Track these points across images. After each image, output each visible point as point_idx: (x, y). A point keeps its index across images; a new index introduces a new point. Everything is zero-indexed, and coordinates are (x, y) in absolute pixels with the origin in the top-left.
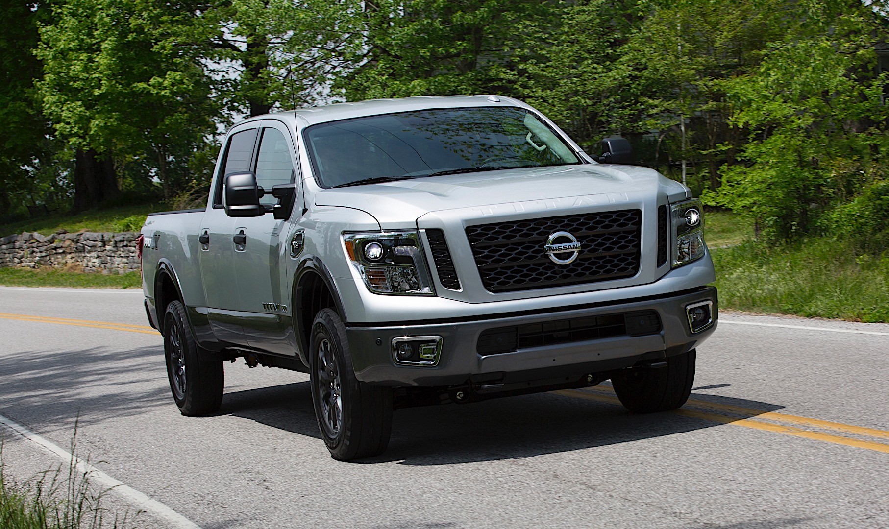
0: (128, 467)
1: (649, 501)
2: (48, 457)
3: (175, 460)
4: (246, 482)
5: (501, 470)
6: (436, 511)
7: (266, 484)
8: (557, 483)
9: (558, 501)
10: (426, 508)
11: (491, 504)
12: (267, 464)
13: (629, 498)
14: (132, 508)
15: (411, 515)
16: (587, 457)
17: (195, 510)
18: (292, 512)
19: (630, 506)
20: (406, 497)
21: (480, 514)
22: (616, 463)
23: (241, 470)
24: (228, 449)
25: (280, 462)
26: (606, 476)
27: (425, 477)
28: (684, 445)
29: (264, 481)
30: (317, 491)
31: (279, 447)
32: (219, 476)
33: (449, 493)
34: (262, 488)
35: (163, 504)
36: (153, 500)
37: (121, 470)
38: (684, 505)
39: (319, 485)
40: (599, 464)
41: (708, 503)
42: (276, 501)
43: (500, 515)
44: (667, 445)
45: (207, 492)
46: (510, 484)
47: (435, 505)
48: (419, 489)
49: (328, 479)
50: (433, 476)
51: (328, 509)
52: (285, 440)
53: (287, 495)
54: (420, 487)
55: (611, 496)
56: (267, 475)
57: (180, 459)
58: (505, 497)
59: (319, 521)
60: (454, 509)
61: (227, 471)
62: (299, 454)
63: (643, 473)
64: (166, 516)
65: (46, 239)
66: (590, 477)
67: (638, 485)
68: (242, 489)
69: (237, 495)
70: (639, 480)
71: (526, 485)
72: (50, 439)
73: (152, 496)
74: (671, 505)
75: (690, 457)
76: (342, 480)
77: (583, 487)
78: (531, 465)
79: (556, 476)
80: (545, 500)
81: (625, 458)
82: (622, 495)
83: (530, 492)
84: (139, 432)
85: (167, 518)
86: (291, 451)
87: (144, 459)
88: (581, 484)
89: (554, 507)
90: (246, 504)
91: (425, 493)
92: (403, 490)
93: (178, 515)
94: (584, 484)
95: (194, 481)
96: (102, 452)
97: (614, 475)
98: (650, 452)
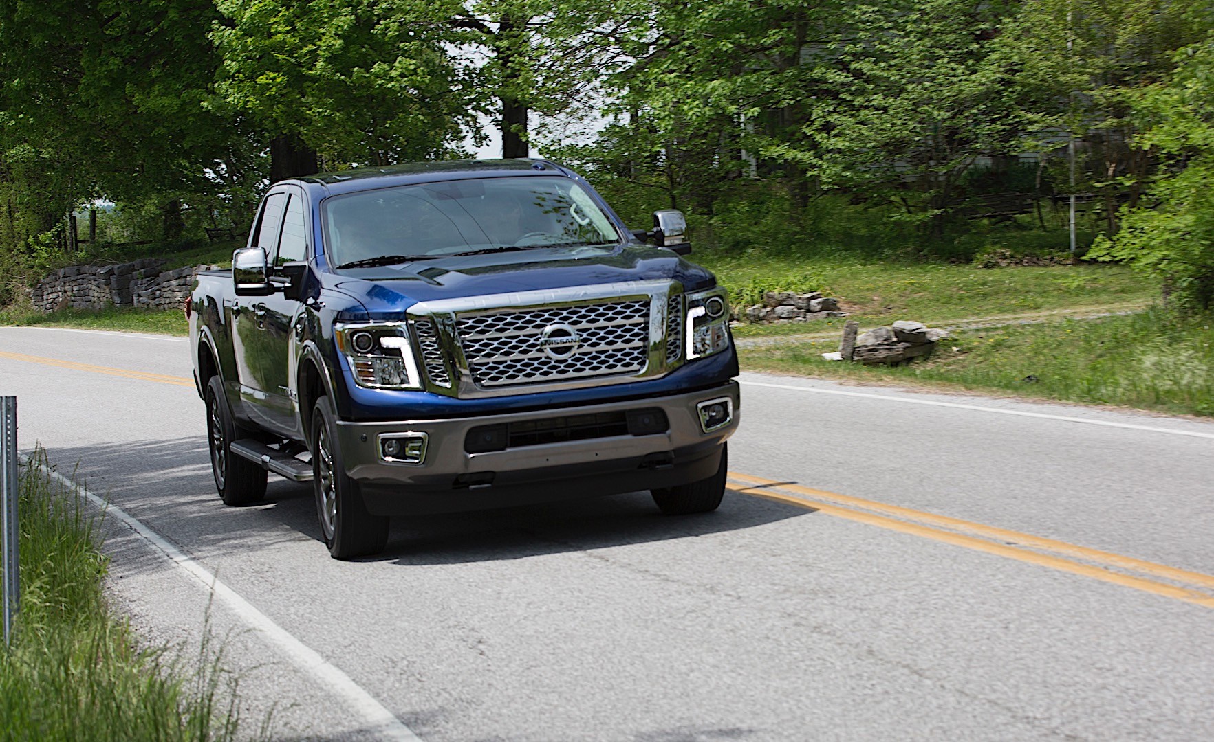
0: (301, 612)
1: (993, 697)
2: (198, 591)
3: (365, 604)
4: (455, 643)
5: (798, 639)
6: (704, 699)
7: (481, 646)
8: (871, 663)
9: (871, 692)
10: (691, 693)
11: (780, 692)
12: (487, 616)
13: (967, 692)
14: (299, 674)
15: (669, 704)
16: (915, 625)
17: (382, 682)
18: (510, 692)
19: (967, 704)
20: (667, 676)
21: (763, 706)
22: (955, 636)
23: (451, 623)
24: (436, 591)
25: (504, 614)
26: (939, 656)
27: (695, 646)
28: (1049, 612)
29: (480, 642)
30: (548, 661)
31: (505, 590)
32: (420, 632)
33: (725, 672)
34: (475, 652)
35: (340, 672)
36: (328, 665)
37: (292, 616)
38: (1041, 706)
39: (552, 651)
40: (931, 637)
41: (1074, 704)
42: (491, 674)
43: (790, 709)
44: (1024, 611)
45: (401, 655)
46: (808, 662)
47: (704, 690)
48: (685, 665)
49: (565, 642)
50: (705, 645)
51: (560, 690)
52: (514, 581)
53: (507, 666)
54: (687, 661)
55: (942, 687)
56: (484, 633)
57: (371, 602)
58: (800, 681)
59: (546, 707)
60: (729, 697)
61: (432, 624)
62: (529, 604)
63: (989, 654)
64: (343, 690)
66: (917, 655)
67: (981, 671)
68: (449, 652)
69: (440, 662)
70: (982, 664)
71: (829, 665)
72: (205, 566)
73: (328, 658)
74: (1023, 704)
75: (1054, 631)
76: (583, 645)
77: (906, 671)
78: (838, 634)
79: (871, 652)
80: (853, 689)
81: (966, 629)
82: (958, 686)
83: (833, 676)
84: (322, 560)
85: (344, 693)
86: (520, 598)
87: (324, 600)
88: (904, 666)
89: (864, 701)
90: (451, 677)
91: (692, 671)
92: (663, 665)
93: (359, 689)
94: (907, 666)
95: (386, 637)
96: (270, 587)
97: (949, 654)
98: (1001, 621)
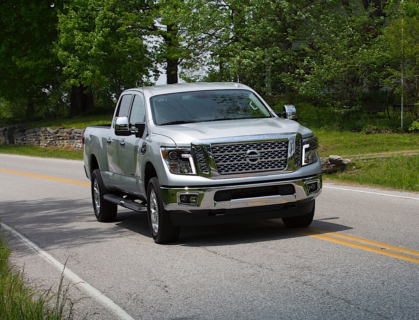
0: (90, 273)
1: (380, 312)
2: (47, 263)
3: (117, 270)
4: (156, 287)
5: (298, 288)
6: (260, 312)
7: (166, 289)
8: (328, 298)
9: (329, 310)
10: (255, 310)
11: (291, 310)
12: (168, 276)
13: (369, 310)
14: (91, 299)
15: (246, 314)
16: (345, 282)
17: (126, 303)
18: (180, 308)
19: (369, 316)
20: (244, 302)
21: (285, 315)
22: (362, 287)
23: (153, 279)
24: (146, 265)
25: (175, 275)
26: (356, 295)
27: (255, 290)
28: (400, 277)
29: (166, 287)
30: (194, 295)
31: (174, 265)
32: (140, 282)
33: (268, 301)
34: (164, 291)
35: (108, 299)
36: (103, 295)
37: (87, 275)
38: (399, 316)
39: (196, 291)
40: (352, 287)
41: (413, 316)
42: (171, 300)
43: (296, 317)
44: (390, 277)
45: (134, 292)
46: (302, 297)
47: (260, 308)
48: (252, 298)
49: (201, 288)
50: (259, 289)
51: (200, 307)
52: (178, 261)
53: (177, 297)
54: (252, 296)
55: (358, 308)
56: (167, 283)
57: (119, 270)
58: (299, 305)
59: (195, 315)
60: (271, 311)
61: (145, 279)
62: (185, 271)
63: (377, 295)
64: (110, 306)
65: (54, 131)
66: (347, 295)
67: (374, 302)
68: (153, 291)
69: (150, 295)
70: (374, 299)
71: (311, 298)
72: (50, 253)
73: (103, 293)
74: (392, 316)
75: (403, 285)
76: (209, 289)
77: (343, 301)
78: (314, 285)
79: (328, 293)
80: (322, 309)
81: (367, 284)
82: (365, 308)
83: (313, 303)
84: (98, 251)
85: (111, 308)
86: (181, 269)
87: (100, 268)
88: (342, 299)
89: (326, 314)
90: (154, 301)
91: (255, 300)
92: (242, 298)
93: (117, 306)
94: (343, 299)
95: (126, 284)
96: (77, 262)
97: (360, 294)
98: (381, 281)
